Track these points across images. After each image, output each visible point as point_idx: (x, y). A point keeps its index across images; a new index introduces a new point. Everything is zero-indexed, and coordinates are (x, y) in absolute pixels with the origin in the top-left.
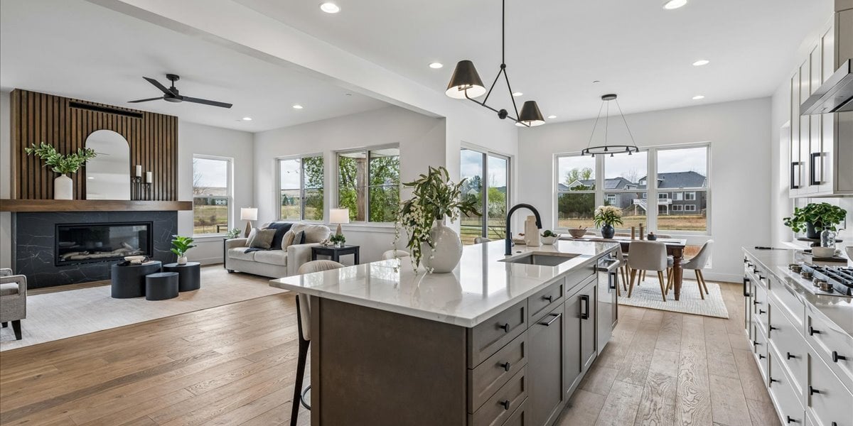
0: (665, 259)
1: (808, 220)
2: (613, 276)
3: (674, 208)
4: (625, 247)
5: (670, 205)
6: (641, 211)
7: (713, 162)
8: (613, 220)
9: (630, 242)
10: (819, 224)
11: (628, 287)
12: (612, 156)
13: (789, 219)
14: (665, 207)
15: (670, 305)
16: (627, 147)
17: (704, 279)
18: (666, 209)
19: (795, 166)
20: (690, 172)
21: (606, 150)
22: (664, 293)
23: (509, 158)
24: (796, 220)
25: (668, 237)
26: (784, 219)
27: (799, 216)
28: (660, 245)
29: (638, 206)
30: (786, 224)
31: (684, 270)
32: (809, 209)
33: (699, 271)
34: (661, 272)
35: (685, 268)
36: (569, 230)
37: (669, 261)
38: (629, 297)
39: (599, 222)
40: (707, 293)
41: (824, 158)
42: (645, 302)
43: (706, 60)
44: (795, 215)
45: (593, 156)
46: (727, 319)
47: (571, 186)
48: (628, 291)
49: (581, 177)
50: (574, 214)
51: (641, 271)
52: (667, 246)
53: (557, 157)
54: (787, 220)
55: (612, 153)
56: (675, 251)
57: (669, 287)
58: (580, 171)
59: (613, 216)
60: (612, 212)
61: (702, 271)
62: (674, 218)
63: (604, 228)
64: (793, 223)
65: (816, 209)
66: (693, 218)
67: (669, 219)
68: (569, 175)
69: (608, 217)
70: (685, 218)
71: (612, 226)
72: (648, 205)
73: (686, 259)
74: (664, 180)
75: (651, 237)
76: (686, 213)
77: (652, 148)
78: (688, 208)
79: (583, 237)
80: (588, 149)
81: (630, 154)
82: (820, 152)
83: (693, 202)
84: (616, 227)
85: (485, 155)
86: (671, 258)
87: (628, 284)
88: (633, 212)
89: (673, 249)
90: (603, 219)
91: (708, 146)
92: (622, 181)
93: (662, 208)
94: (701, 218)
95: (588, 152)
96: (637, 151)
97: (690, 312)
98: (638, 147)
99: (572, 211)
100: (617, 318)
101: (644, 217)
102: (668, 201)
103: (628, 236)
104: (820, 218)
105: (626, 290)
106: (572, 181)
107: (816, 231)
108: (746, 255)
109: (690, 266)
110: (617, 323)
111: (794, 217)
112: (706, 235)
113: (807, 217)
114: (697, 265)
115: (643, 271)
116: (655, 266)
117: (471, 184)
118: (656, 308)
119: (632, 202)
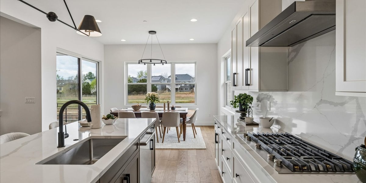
0: (179, 120)
1: (240, 102)
2: (151, 142)
3: (181, 89)
4: (161, 115)
5: (180, 88)
6: (169, 90)
7: (197, 70)
8: (155, 100)
9: (163, 112)
10: (244, 104)
11: (162, 135)
12: (154, 65)
13: (232, 101)
14: (178, 88)
15: (182, 145)
16: (161, 60)
17: (195, 125)
18: (178, 90)
19: (235, 75)
20: (186, 74)
21: (151, 61)
22: (179, 137)
23: (98, 62)
24: (235, 102)
25: (180, 107)
26: (231, 102)
27: (236, 100)
28: (177, 113)
29: (168, 88)
30: (231, 104)
31: (187, 124)
32: (240, 96)
33: (193, 124)
34: (178, 127)
35: (187, 123)
36: (132, 106)
37: (181, 120)
38: (163, 142)
39: (148, 101)
40: (196, 134)
41: (252, 71)
42: (170, 145)
43: (196, 19)
44: (235, 99)
45: (145, 64)
46: (205, 149)
47: (139, 79)
48: (162, 138)
49: (144, 75)
50: (141, 92)
51: (168, 128)
52: (180, 113)
53: (127, 64)
54: (232, 102)
55: (154, 63)
56: (183, 116)
57: (181, 133)
58: (144, 72)
59: (155, 98)
60: (154, 96)
61: (194, 124)
62: (181, 94)
63: (150, 104)
64: (234, 103)
65: (243, 97)
66: (187, 93)
67: (179, 94)
68: (139, 73)
69: (152, 98)
70: (185, 93)
71: (154, 103)
72: (171, 88)
73: (188, 119)
74: (178, 77)
75: (173, 108)
76: (185, 91)
77: (173, 62)
78: (186, 89)
79: (140, 110)
80: (141, 60)
81: (163, 64)
82: (250, 68)
83: (187, 87)
84: (156, 104)
85: (79, 59)
86: (182, 118)
87: (162, 133)
88: (166, 91)
89: (182, 115)
90: (150, 100)
91: (195, 63)
92: (161, 78)
93: (177, 89)
94: (190, 93)
95: (141, 62)
96: (166, 63)
97: (190, 148)
98: (167, 62)
99: (140, 91)
100: (155, 165)
101: (170, 93)
102: (179, 86)
103: (162, 107)
104: (244, 101)
105: (161, 138)
106: (140, 77)
107: (243, 108)
108: (215, 120)
109: (189, 122)
110: (155, 167)
111: (235, 100)
112: (194, 104)
113: (239, 100)
114: (192, 121)
115: (169, 128)
116: (174, 125)
117: (87, 76)
118: (175, 148)
119: (166, 87)
